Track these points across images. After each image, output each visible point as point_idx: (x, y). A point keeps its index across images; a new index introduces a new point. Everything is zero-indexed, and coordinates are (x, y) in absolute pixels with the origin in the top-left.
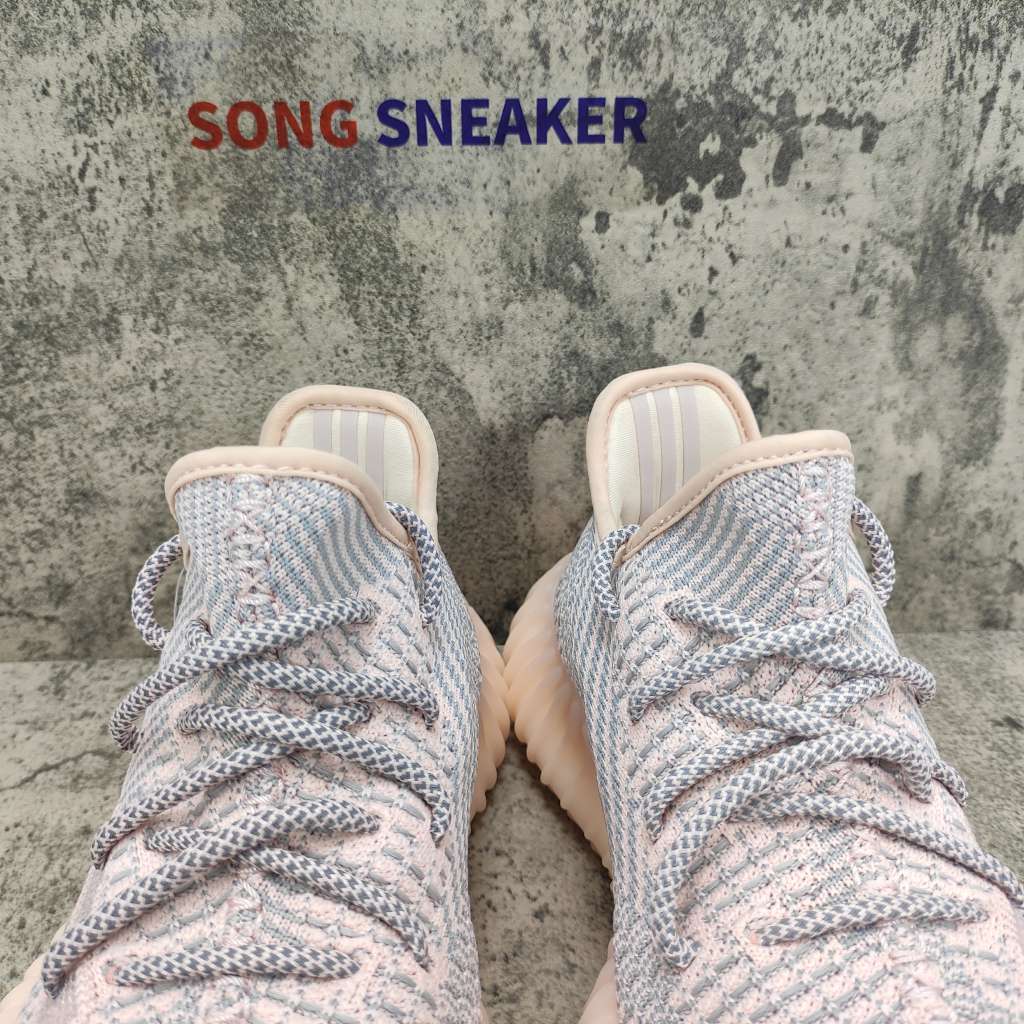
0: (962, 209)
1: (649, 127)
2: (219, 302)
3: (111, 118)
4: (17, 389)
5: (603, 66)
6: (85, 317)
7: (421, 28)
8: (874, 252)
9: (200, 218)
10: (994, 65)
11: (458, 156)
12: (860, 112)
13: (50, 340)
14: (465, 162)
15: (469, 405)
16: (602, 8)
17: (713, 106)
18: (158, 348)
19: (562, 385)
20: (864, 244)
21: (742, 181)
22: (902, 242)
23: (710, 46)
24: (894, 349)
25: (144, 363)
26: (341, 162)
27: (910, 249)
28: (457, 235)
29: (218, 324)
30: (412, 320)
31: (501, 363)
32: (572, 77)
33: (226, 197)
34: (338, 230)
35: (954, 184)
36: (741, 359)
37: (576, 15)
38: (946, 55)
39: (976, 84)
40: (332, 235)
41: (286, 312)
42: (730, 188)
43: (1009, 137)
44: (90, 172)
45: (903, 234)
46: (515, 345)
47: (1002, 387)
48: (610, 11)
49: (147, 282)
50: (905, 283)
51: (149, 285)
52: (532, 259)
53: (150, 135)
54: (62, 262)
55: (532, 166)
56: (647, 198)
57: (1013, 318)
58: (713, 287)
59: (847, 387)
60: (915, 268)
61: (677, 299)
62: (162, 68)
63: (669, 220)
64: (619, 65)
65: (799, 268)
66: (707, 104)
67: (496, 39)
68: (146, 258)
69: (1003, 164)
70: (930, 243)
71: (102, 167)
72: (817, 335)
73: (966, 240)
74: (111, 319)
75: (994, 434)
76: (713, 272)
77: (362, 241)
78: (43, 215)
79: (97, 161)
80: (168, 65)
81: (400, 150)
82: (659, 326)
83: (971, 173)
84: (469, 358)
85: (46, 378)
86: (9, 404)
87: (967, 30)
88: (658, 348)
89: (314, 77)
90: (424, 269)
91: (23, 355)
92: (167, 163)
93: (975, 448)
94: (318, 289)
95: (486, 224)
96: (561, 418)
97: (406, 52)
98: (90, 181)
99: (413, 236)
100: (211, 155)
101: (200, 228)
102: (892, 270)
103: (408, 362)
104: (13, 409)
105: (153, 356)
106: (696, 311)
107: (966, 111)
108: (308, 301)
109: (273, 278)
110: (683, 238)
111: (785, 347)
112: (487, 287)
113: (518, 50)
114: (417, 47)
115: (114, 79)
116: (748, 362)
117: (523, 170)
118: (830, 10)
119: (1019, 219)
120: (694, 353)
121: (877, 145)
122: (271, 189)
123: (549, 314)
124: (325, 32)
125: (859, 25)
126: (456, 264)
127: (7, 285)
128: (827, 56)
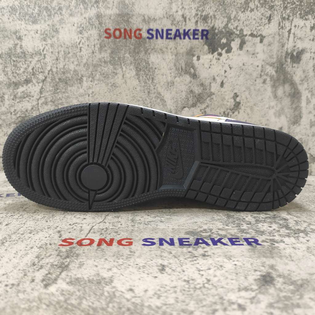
0: (286, 57)
1: (209, 36)
2: (107, 75)
3: (87, 31)
4: (56, 95)
5: (199, 22)
6: (75, 78)
7: (157, 14)
8: (265, 67)
9: (104, 54)
10: (290, 24)
11: (165, 42)
12: (259, 34)
13: (66, 83)
14: (166, 43)
15: (165, 104)
16: (198, 10)
17: (224, 32)
18: (91, 86)
19: (188, 99)
20: (262, 66)
21: (232, 49)
22: (272, 65)
23: (223, 18)
24: (272, 92)
25: (87, 89)
26: (138, 42)
27: (274, 67)
28: (163, 60)
29: (106, 80)
30: (152, 81)
31: (173, 93)
32: (191, 25)
33: (111, 50)
34: (136, 59)
35: (283, 51)
36: (233, 94)
37: (192, 11)
38: (278, 21)
39: (286, 28)
40: (135, 60)
41: (122, 78)
42: (229, 51)
43: (295, 40)
44: (81, 43)
45: (272, 63)
46: (177, 88)
47: (301, 103)
48: (200, 10)
49: (90, 70)
50: (273, 76)
52: (182, 67)
53: (95, 35)
54: (72, 64)
55: (182, 44)
56: (209, 53)
57: (302, 85)
58: (226, 75)
59: (261, 102)
60: (275, 72)
61: (217, 78)
62: (100, 20)
63: (214, 58)
64: (202, 22)
65: (246, 71)
66: (223, 31)
67: (174, 16)
68: (91, 64)
69: (295, 46)
70: (279, 65)
71: (84, 42)
72: (252, 88)
73: (287, 65)
74: (81, 78)
75: (300, 116)
76: (225, 71)
77: (141, 61)
78: (69, 53)
79: (83, 41)
80: (101, 20)
81: (152, 40)
82: (212, 85)
83: (287, 49)
84: (166, 91)
85: (64, 92)
86: (54, 99)
87: (283, 16)
88: (213, 90)
89: (133, 24)
90: (156, 68)
91: (59, 86)
92: (99, 42)
93: (296, 120)
94: (131, 72)
95: (171, 58)
96: (188, 108)
97: (154, 18)
98: (81, 45)
99: (153, 60)
100: (109, 40)
101: (104, 57)
102: (270, 72)
103: (151, 92)
104: (55, 100)
105: (90, 88)
106: (221, 81)
107: (284, 34)
108: (128, 75)
109: (120, 70)
110: (218, 63)
111: (244, 91)
112: (171, 73)
113: (179, 18)
114: (157, 17)
115: (89, 22)
116: (235, 95)
117: (180, 45)
118: (250, 11)
119: (300, 60)
120: (221, 92)
121: (264, 41)
122: (121, 48)
123: (185, 80)
124: (136, 14)
125: (257, 14)
126: (163, 67)
127: (58, 69)
128: (250, 21)
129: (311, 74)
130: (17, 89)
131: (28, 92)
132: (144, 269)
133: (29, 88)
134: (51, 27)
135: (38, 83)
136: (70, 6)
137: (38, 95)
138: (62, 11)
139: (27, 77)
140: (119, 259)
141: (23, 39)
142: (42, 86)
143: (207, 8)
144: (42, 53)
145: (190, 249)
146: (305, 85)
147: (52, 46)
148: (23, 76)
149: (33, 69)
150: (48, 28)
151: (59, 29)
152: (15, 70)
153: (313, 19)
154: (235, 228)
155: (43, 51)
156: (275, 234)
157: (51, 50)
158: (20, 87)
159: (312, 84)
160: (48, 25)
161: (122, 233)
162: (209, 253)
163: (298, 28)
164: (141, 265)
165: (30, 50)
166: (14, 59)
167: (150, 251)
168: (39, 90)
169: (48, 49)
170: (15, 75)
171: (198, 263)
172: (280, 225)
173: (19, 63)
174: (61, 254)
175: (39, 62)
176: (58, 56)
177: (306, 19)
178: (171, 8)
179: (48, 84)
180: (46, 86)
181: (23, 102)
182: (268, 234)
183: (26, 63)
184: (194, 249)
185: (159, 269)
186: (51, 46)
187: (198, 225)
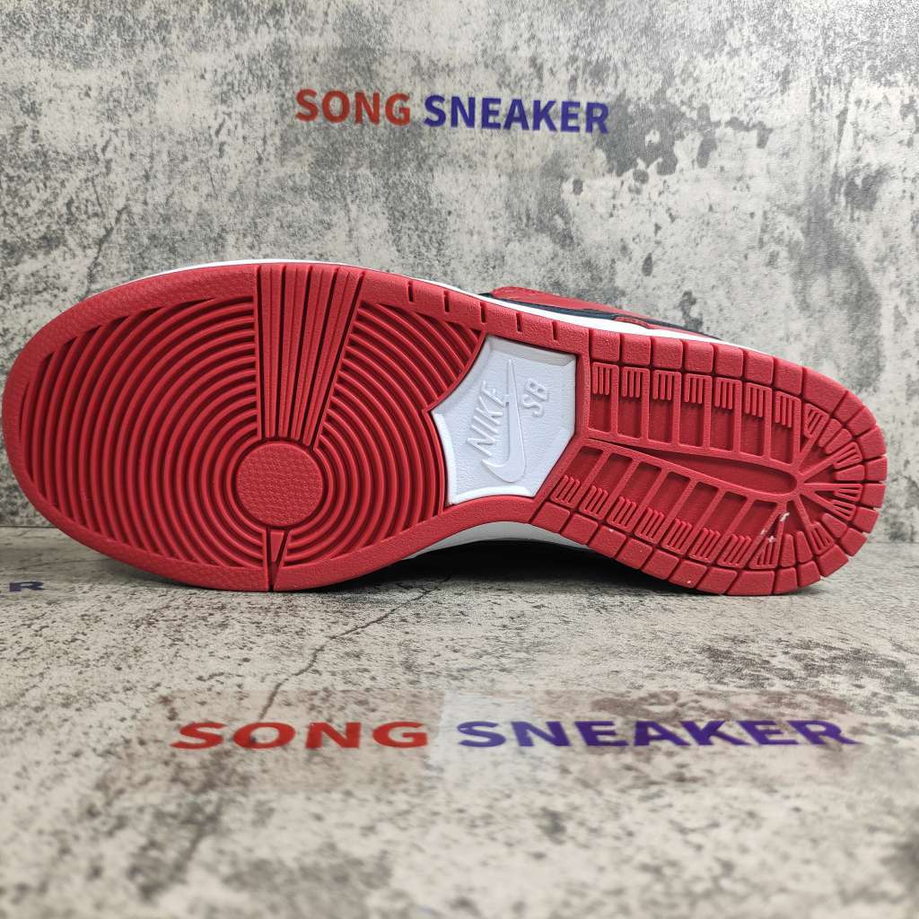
0: (833, 191)
1: (609, 123)
2: (300, 229)
3: (244, 95)
5: (579, 81)
6: (201, 234)
7: (458, 51)
8: (773, 218)
9: (294, 166)
10: (843, 94)
11: (477, 136)
12: (755, 121)
13: (173, 250)
14: (483, 139)
16: (578, 45)
17: (654, 111)
20: (765, 213)
21: (675, 164)
22: (793, 211)
23: (650, 73)
24: (794, 293)
26: (397, 134)
27: (798, 218)
28: (471, 190)
29: (297, 245)
30: (439, 250)
32: (557, 88)
33: (315, 154)
34: (390, 181)
35: (824, 173)
36: (680, 295)
37: (561, 48)
38: (809, 86)
39: (832, 106)
40: (386, 185)
41: (348, 239)
42: (668, 167)
43: (860, 142)
44: (224, 131)
45: (792, 206)
46: (513, 275)
47: (879, 327)
48: (583, 47)
49: (250, 212)
50: (797, 243)
51: (252, 214)
52: (528, 210)
53: (270, 108)
54: (192, 191)
56: (610, 171)
57: (880, 273)
58: (658, 238)
59: (762, 321)
60: (803, 232)
61: (632, 246)
62: (284, 65)
63: (625, 187)
64: (589, 81)
65: (719, 228)
66: (650, 110)
67: (507, 61)
68: (253, 193)
69: (858, 161)
70: (813, 214)
71: (232, 128)
72: (736, 279)
73: (838, 213)
74: (220, 236)
75: (878, 366)
76: (658, 228)
77: (407, 191)
78: (185, 158)
79: (229, 124)
80: (288, 64)
81: (438, 129)
82: (619, 266)
83: (836, 166)
87: (822, 71)
88: (620, 282)
89: (385, 78)
90: (450, 213)
91: (151, 259)
92: (278, 130)
93: (865, 377)
94: (373, 223)
95: (495, 183)
97: (447, 66)
98: (223, 137)
99: (444, 189)
100: (308, 125)
101: (294, 175)
102: (787, 233)
106: (645, 256)
107: (827, 124)
108: (365, 232)
109: (342, 213)
110: (635, 202)
111: (713, 287)
112: (494, 229)
113: (521, 68)
114: (455, 62)
115: (250, 71)
116: (686, 298)
117: (523, 146)
118: (728, 53)
119: (874, 201)
120: (645, 288)
121: (768, 143)
122: (347, 150)
123: (538, 251)
124: (394, 50)
125: (750, 64)
126: (473, 212)
127: (150, 207)
128: (728, 83)
129: (907, 241)
130: (17, 264)
131: (51, 274)
132: (492, 828)
133: (54, 261)
134: (133, 81)
135: (85, 247)
136: (192, 19)
137: (83, 283)
138: (170, 33)
139: (48, 227)
140: (393, 792)
141: (43, 112)
142: (96, 258)
143: (605, 40)
144: (100, 155)
145: (628, 758)
146: (891, 275)
147: (132, 135)
148: (36, 224)
149: (69, 205)
150: (122, 82)
151: (157, 85)
152: (11, 206)
153: (910, 83)
154: (748, 690)
155: (104, 150)
156: (882, 709)
157: (128, 149)
158: (26, 257)
159: (909, 270)
160: (123, 73)
161: (384, 707)
162: (696, 770)
163: (867, 107)
164: (476, 811)
165: (64, 147)
166: (11, 172)
167: (496, 764)
168: (86, 270)
169: (119, 145)
170: (13, 221)
171: (670, 806)
172: (887, 679)
173: (25, 184)
174: (186, 775)
175: (90, 183)
176: (151, 168)
177: (889, 84)
178: (498, 38)
179: (116, 252)
180: (109, 257)
181: (32, 306)
182: (862, 709)
183: (48, 184)
184: (642, 757)
185: (541, 827)
186: (130, 136)
187: (625, 680)
